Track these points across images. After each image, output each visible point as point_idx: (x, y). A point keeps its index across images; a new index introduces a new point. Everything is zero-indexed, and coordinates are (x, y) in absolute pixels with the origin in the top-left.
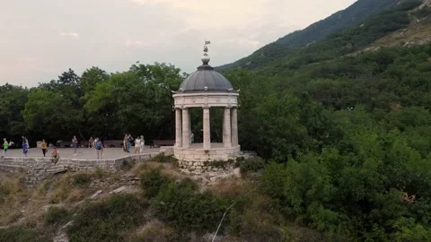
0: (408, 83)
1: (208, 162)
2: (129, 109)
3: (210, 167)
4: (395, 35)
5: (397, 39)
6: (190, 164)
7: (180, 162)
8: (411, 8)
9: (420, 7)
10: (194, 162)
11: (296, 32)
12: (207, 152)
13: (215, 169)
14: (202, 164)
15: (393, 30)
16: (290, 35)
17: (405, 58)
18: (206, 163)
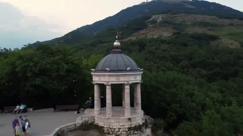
0: (158, 57)
1: (131, 127)
2: (38, 81)
3: (132, 131)
4: (142, 32)
5: (143, 34)
6: (117, 130)
7: (106, 129)
8: (147, 19)
9: (151, 19)
10: (120, 129)
11: (87, 26)
12: (130, 119)
13: (136, 132)
14: (127, 130)
15: (141, 29)
16: (84, 27)
17: (151, 44)
18: (130, 129)
